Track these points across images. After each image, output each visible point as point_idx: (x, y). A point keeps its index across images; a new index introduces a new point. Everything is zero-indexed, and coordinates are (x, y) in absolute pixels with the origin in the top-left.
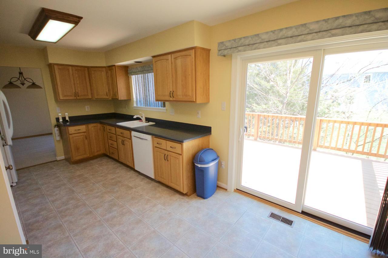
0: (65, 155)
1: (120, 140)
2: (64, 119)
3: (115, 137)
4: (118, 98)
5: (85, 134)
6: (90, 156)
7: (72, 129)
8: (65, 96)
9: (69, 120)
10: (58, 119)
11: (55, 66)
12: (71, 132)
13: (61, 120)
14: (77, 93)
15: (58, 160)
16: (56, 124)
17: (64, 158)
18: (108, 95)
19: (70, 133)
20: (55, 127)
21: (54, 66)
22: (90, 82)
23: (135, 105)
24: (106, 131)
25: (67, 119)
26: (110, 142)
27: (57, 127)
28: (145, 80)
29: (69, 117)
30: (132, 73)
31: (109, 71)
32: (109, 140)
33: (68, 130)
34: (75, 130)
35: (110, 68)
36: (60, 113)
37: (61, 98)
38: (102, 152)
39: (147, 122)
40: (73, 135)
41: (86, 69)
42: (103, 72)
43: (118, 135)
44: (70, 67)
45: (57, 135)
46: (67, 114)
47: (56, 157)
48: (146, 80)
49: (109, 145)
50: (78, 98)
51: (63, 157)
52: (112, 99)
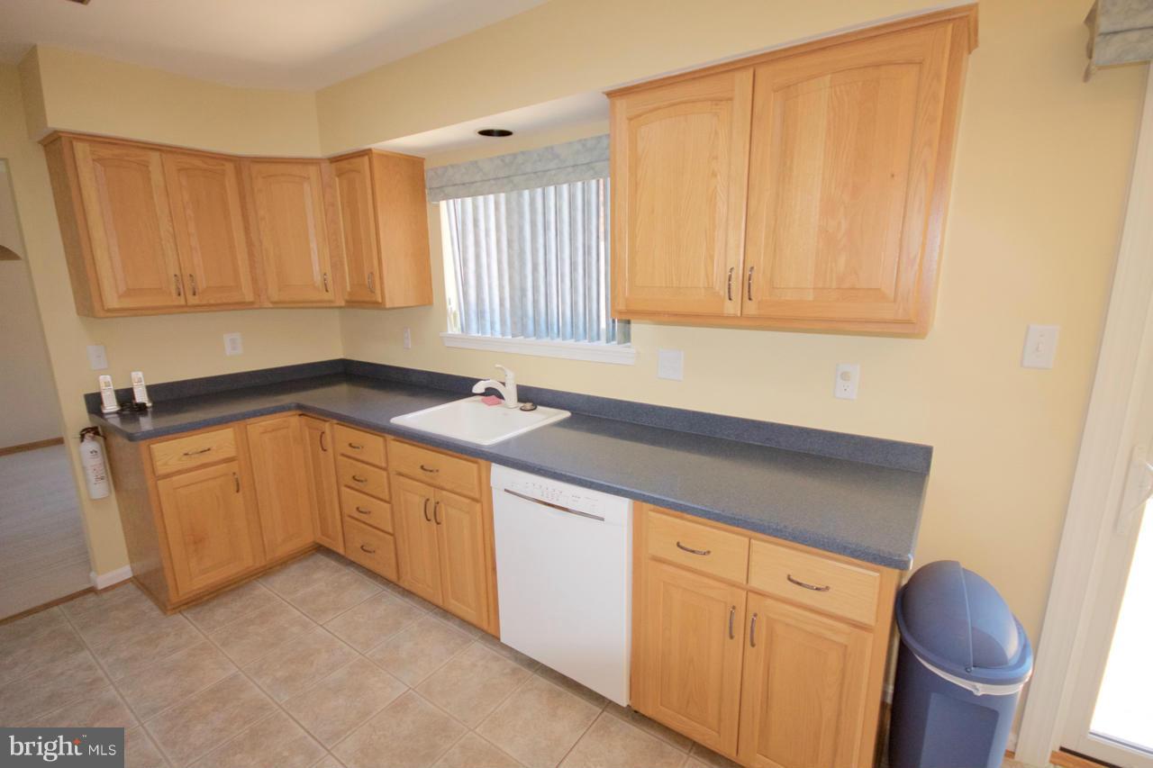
0: (132, 561)
1: (413, 498)
2: (125, 397)
3: (385, 480)
4: (380, 300)
5: (234, 466)
6: (258, 565)
7: (170, 454)
8: (129, 293)
9: (149, 405)
10: (94, 402)
11: (81, 149)
12: (166, 464)
13: (110, 405)
14: (187, 279)
15: (100, 587)
16: (88, 424)
17: (130, 575)
18: (330, 288)
19: (161, 470)
20: (82, 441)
21: (72, 148)
22: (247, 229)
23: (454, 329)
24: (330, 450)
25: (141, 397)
26: (352, 499)
27: (93, 439)
28: (516, 216)
29: (151, 390)
30: (449, 190)
31: (337, 179)
32: (344, 489)
33: (150, 454)
34: (186, 454)
35: (344, 164)
36: (103, 372)
37: (112, 301)
38: (307, 537)
39: (529, 405)
40: (175, 478)
41: (229, 167)
42: (306, 185)
43: (400, 474)
44: (155, 157)
45: (92, 477)
46: (140, 374)
47: (92, 574)
48: (521, 215)
49: (346, 511)
50: (193, 300)
51: (125, 572)
52: (347, 302)
